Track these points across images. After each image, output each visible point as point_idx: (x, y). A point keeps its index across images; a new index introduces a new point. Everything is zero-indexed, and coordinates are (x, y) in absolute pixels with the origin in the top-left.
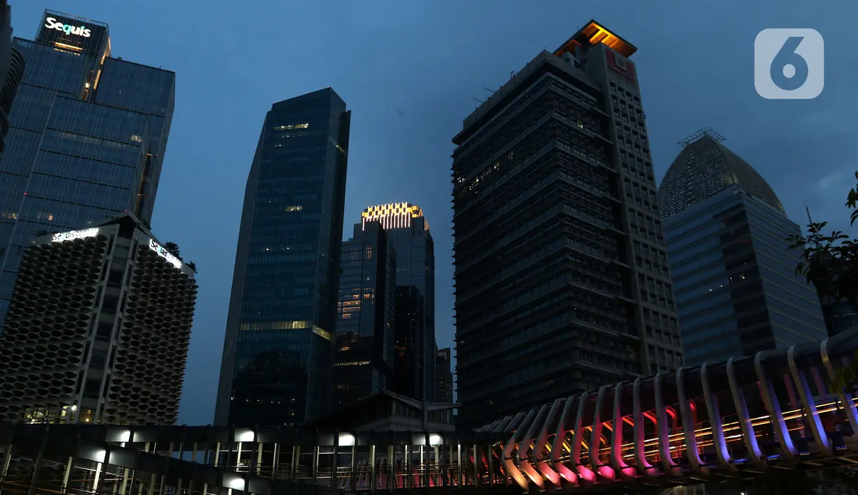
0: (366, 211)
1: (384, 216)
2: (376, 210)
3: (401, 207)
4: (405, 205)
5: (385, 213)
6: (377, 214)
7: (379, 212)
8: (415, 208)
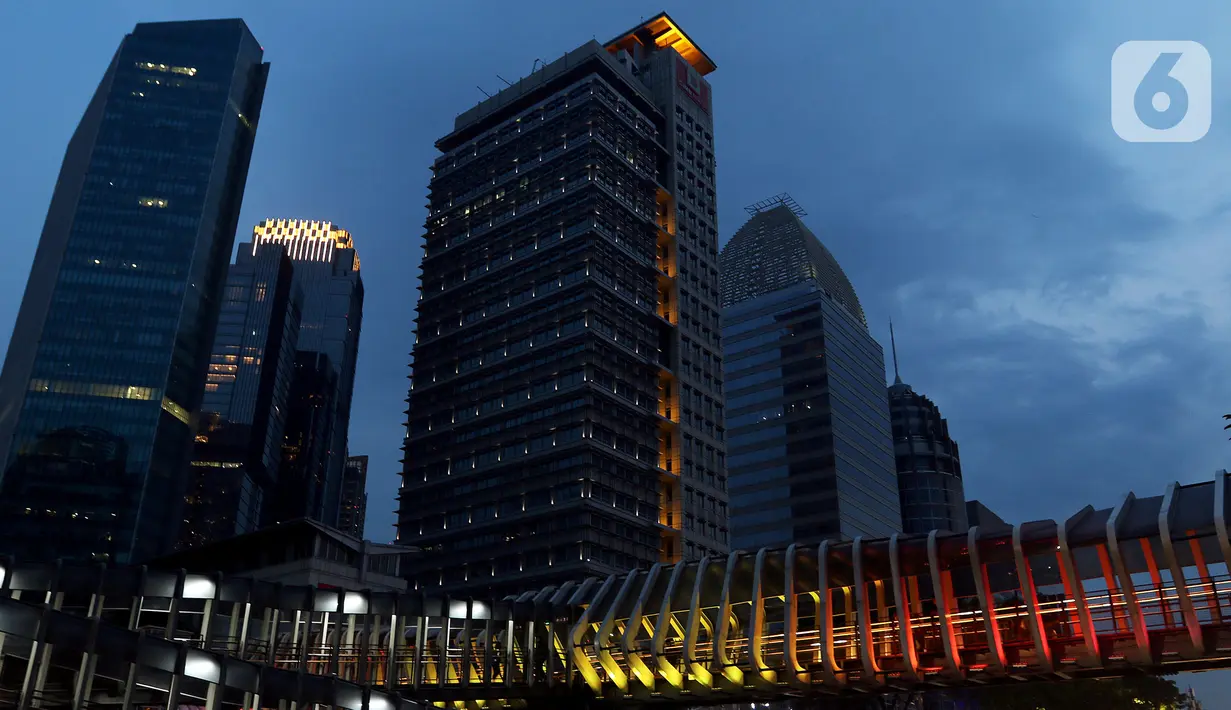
0: (263, 225)
2: (278, 226)
3: (320, 227)
4: (327, 227)
5: (294, 233)
6: (280, 231)
7: (284, 230)
8: (342, 234)
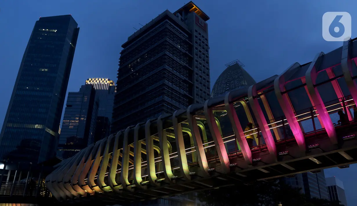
0: (88, 80)
1: (97, 83)
2: (93, 80)
3: (105, 80)
4: (107, 80)
5: (97, 82)
6: (93, 82)
7: (94, 81)
8: (111, 81)
